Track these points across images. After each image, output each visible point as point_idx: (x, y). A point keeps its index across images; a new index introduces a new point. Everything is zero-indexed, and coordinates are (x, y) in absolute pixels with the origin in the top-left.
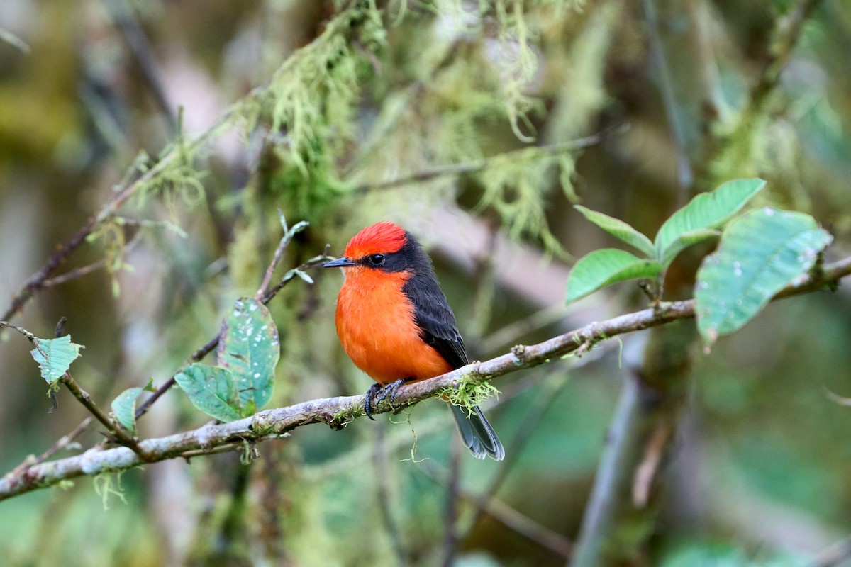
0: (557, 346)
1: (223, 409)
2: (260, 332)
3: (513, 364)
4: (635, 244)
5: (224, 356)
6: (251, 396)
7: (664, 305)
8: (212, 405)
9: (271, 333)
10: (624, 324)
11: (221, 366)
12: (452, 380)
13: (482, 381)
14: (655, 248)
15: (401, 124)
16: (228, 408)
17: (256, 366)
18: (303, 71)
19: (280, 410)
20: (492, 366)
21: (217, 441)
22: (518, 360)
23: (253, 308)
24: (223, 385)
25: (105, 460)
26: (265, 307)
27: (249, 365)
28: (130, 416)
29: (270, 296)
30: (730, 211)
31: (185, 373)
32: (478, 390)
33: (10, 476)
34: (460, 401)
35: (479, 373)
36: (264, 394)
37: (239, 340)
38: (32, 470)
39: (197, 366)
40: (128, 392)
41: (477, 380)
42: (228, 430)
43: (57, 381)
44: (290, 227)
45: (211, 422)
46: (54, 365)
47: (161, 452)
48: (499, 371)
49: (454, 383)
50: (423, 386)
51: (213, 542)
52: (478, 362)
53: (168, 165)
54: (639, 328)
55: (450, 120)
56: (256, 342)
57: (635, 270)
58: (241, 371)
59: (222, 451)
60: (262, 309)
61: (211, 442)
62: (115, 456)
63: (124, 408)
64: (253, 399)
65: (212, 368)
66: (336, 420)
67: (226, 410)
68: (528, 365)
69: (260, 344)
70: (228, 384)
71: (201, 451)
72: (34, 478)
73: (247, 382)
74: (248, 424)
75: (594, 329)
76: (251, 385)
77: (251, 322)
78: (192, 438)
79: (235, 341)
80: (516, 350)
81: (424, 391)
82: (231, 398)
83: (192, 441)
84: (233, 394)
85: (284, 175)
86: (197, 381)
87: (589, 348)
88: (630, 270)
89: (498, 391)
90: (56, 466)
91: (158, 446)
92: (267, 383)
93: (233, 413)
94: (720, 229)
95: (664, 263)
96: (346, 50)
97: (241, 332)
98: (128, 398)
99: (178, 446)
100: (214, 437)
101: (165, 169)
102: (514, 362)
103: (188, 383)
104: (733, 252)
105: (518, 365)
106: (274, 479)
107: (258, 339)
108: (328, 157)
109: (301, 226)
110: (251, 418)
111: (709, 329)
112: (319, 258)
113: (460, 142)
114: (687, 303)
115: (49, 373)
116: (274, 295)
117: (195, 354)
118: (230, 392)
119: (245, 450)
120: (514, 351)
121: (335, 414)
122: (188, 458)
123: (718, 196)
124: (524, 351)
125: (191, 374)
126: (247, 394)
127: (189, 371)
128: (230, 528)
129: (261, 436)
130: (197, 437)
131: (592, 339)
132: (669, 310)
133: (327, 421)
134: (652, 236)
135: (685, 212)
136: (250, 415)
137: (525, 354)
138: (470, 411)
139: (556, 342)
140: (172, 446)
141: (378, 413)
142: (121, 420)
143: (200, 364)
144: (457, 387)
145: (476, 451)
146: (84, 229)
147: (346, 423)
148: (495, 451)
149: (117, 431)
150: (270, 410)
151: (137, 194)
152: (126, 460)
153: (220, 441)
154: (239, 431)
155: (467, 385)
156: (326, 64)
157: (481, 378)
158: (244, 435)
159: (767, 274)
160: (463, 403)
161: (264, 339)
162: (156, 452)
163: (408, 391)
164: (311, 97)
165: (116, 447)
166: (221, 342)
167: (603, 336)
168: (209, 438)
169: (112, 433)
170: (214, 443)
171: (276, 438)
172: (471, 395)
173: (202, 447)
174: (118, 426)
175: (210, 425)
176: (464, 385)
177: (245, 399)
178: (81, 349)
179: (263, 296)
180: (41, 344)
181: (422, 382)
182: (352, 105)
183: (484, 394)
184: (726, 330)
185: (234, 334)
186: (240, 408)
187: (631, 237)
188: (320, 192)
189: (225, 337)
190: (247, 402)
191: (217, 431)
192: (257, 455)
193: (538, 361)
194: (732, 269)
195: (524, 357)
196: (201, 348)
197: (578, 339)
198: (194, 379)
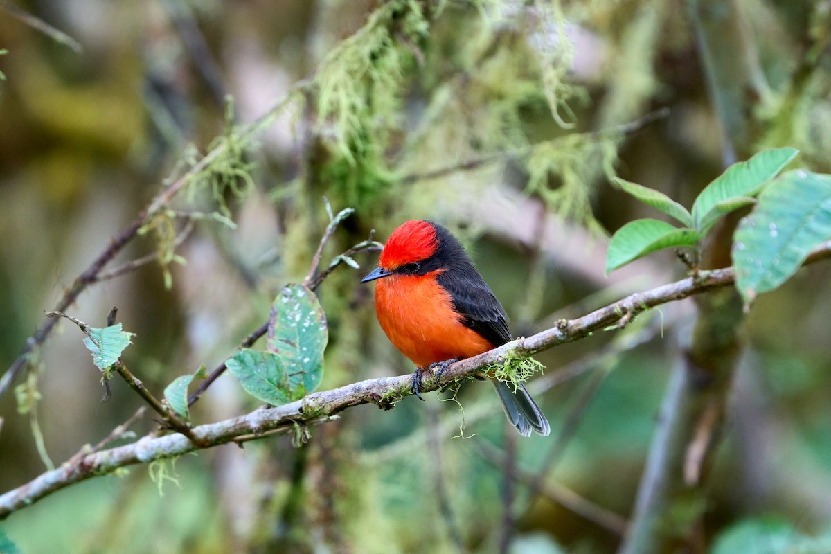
0: (599, 318)
1: (274, 393)
2: (309, 318)
3: (557, 338)
4: (673, 213)
5: (274, 342)
6: (301, 380)
7: (703, 274)
8: (263, 389)
9: (319, 318)
10: (664, 294)
11: (271, 352)
12: (497, 356)
13: (527, 356)
14: (692, 217)
15: (446, 114)
16: (279, 392)
17: (304, 351)
18: (347, 62)
19: (330, 392)
20: (536, 340)
21: (268, 424)
22: (562, 334)
23: (300, 294)
24: (272, 370)
25: (159, 447)
26: (313, 293)
27: (298, 350)
28: (183, 402)
29: (318, 282)
30: (764, 180)
31: (235, 358)
32: (523, 365)
33: (67, 466)
34: (506, 377)
35: (523, 348)
36: (314, 378)
37: (288, 326)
38: (88, 459)
39: (247, 352)
40: (181, 379)
41: (522, 355)
42: (279, 414)
43: (110, 368)
44: (335, 214)
45: (262, 407)
46: (106, 353)
47: (214, 438)
48: (543, 346)
49: (500, 359)
50: (469, 363)
51: (272, 528)
52: (523, 338)
53: (216, 158)
54: (679, 298)
55: (497, 108)
56: (305, 327)
57: (673, 238)
58: (291, 356)
59: (274, 435)
60: (309, 295)
61: (263, 426)
62: (169, 443)
63: (176, 394)
64: (302, 383)
65: (262, 354)
66: (385, 400)
67: (276, 394)
68: (572, 338)
69: (308, 329)
70: (278, 368)
71: (252, 435)
72: (90, 467)
73: (297, 366)
74: (299, 407)
75: (635, 301)
76: (301, 370)
77: (299, 308)
78: (244, 422)
79: (284, 327)
80: (560, 324)
81: (470, 368)
82: (281, 382)
83: (244, 425)
84: (283, 378)
85: (333, 167)
86: (247, 366)
87: (632, 319)
88: (668, 238)
89: (542, 366)
90: (111, 454)
91: (211, 431)
92: (316, 367)
93: (284, 397)
94: (755, 196)
95: (701, 232)
96: (389, 41)
97: (290, 318)
98: (180, 385)
99: (231, 430)
100: (265, 421)
101: (214, 161)
102: (558, 335)
103: (239, 368)
104: (768, 214)
105: (562, 339)
106: (331, 467)
107: (306, 325)
108: (376, 147)
109: (347, 213)
110: (301, 401)
111: (748, 290)
112: (364, 243)
113: (505, 131)
114: (725, 270)
115: (101, 360)
116: (321, 281)
117: (245, 341)
118: (280, 377)
119: (296, 433)
120: (557, 325)
121: (384, 394)
122: (240, 443)
123: (752, 166)
124: (567, 325)
125: (242, 359)
126: (297, 379)
127: (240, 356)
128: (289, 515)
129: (312, 419)
130: (248, 421)
131: (634, 310)
132: (708, 278)
133: (375, 401)
134: (689, 207)
135: (720, 183)
136: (300, 398)
137: (568, 328)
138: (516, 386)
139: (598, 315)
140: (225, 431)
141: (426, 391)
142: (174, 407)
143: (250, 350)
144: (502, 363)
145: (522, 428)
146: (135, 223)
147: (394, 403)
148: (541, 426)
149: (170, 418)
150: (320, 393)
151: (187, 187)
152: (180, 446)
153: (271, 425)
154: (290, 414)
155: (512, 361)
156: (369, 54)
157: (526, 354)
158: (295, 417)
159: (802, 235)
160: (509, 379)
161: (312, 324)
162: (209, 438)
163: (455, 369)
164: (356, 89)
165: (170, 434)
166: (270, 328)
167: (644, 307)
168: (260, 422)
169: (165, 419)
170: (265, 427)
171: (327, 421)
172: (517, 370)
173: (254, 431)
174: (170, 412)
175: (261, 409)
176: (509, 361)
177: (294, 383)
178: (132, 337)
179: (311, 282)
180: (93, 332)
182: (397, 96)
183: (529, 370)
184: (764, 289)
185: (283, 320)
186: (290, 392)
187: (669, 207)
188: (369, 182)
189: (274, 323)
190: (296, 386)
191: (268, 414)
192: (308, 437)
193: (581, 333)
194: (768, 230)
195: (567, 331)
196: (251, 335)
197: (620, 311)
198: (244, 364)
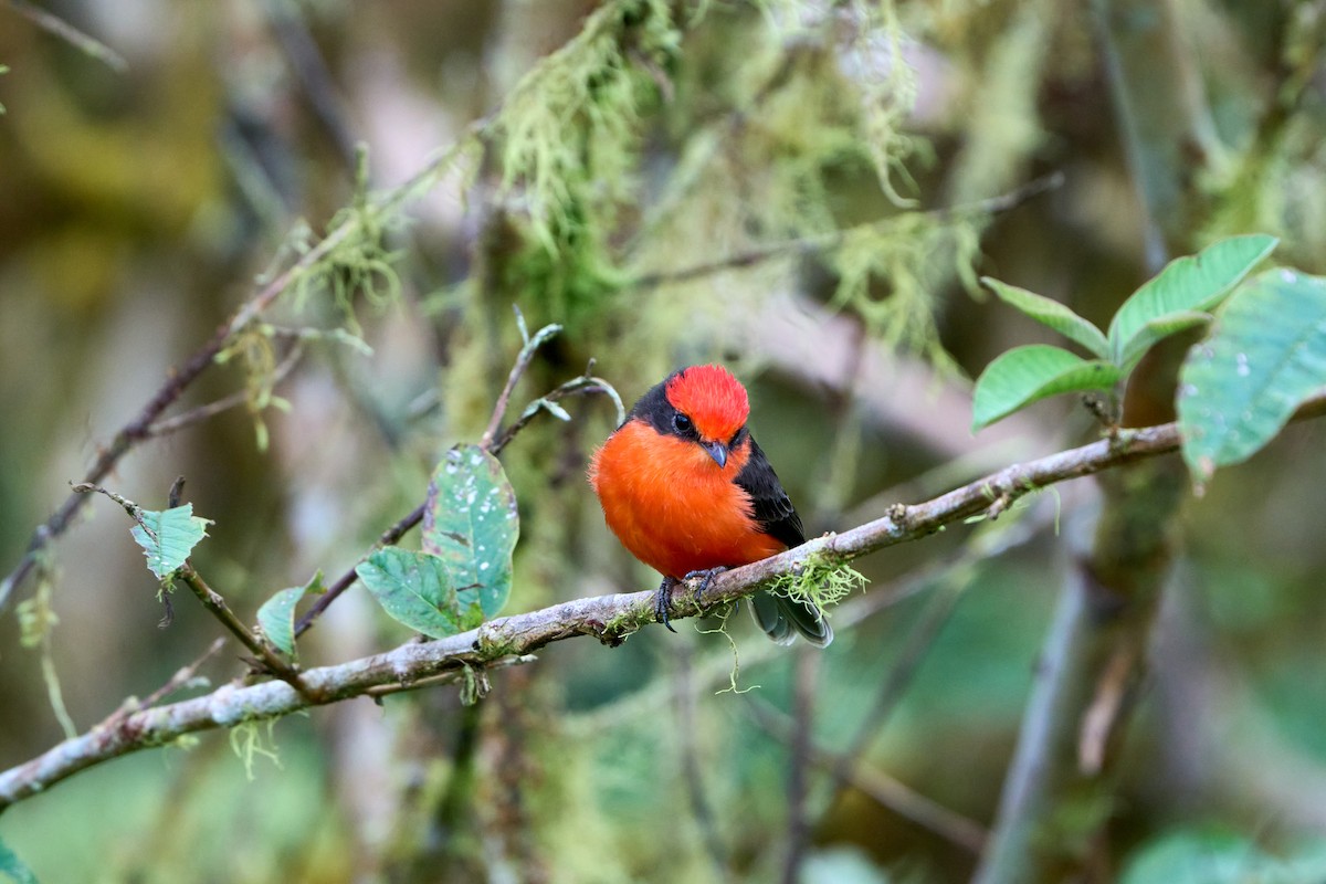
0: (957, 504)
1: (433, 617)
2: (489, 498)
3: (888, 534)
4: (1078, 337)
5: (433, 537)
6: (475, 598)
7: (1126, 434)
8: (415, 612)
9: (505, 498)
10: (1062, 465)
11: (428, 551)
12: (792, 562)
13: (839, 563)
14: (1109, 343)
15: (708, 179)
16: (440, 617)
17: (481, 552)
18: (549, 92)
19: (522, 618)
20: (854, 538)
21: (423, 668)
22: (896, 528)
23: (476, 460)
24: (431, 580)
25: (248, 702)
26: (495, 459)
27: (471, 550)
28: (285, 630)
29: (504, 441)
30: (1225, 284)
31: (371, 562)
32: (833, 577)
33: (100, 730)
35: (834, 550)
36: (496, 594)
37: (457, 511)
38: (134, 720)
39: (389, 551)
40: (282, 594)
41: (832, 561)
42: (441, 651)
43: (172, 575)
44: (532, 334)
45: (414, 639)
46: (166, 550)
47: (335, 688)
48: (865, 546)
49: (796, 567)
50: (747, 574)
51: (423, 834)
52: (833, 533)
53: (341, 242)
54: (1086, 472)
55: (787, 170)
56: (483, 514)
57: (1079, 377)
58: (460, 559)
59: (430, 685)
60: (490, 462)
61: (414, 670)
62: (264, 696)
63: (277, 618)
64: (478, 602)
65: (414, 555)
66: (611, 631)
67: (437, 619)
68: (912, 535)
69: (487, 516)
70: (439, 578)
71: (396, 685)
72: (136, 733)
73: (469, 575)
74: (473, 641)
75: (1015, 476)
76: (476, 581)
77: (473, 482)
78: (385, 664)
79: (449, 512)
80: (893, 512)
81: (747, 582)
82: (444, 600)
83: (384, 669)
84: (448, 595)
85: (526, 261)
86: (390, 574)
87: (1008, 505)
88: (1071, 376)
89: (864, 579)
90: (170, 713)
91: (331, 678)
92: (499, 578)
93: (448, 624)
94: (1210, 309)
95: (1122, 367)
96: (618, 59)
97: (458, 498)
98: (283, 603)
99: (363, 677)
100: (418, 663)
101: (336, 248)
102: (890, 530)
103: (377, 578)
104: (1235, 338)
105: (897, 535)
106: (517, 739)
107: (485, 509)
108: (595, 229)
109: (550, 332)
110: (476, 631)
111: (1202, 460)
112: (578, 381)
113: (801, 206)
114: (1162, 429)
115: (159, 562)
116: (509, 440)
117: (387, 534)
118: (443, 592)
119: (467, 682)
120: (889, 514)
121: (609, 622)
122: (378, 697)
123: (1204, 262)
124: (905, 513)
125: (381, 563)
126: (469, 595)
127: (378, 558)
128: (450, 814)
129: (493, 659)
130: (391, 662)
131: (1012, 490)
132: (1134, 441)
133: (595, 632)
134: (1103, 324)
135: (1155, 289)
136: (474, 627)
137: (907, 518)
139: (954, 498)
140: (353, 678)
141: (677, 618)
142: (272, 639)
143: (395, 548)
144: (801, 573)
146: (211, 344)
147: (626, 635)
149: (267, 655)
150: (506, 618)
151: (294, 288)
152: (281, 700)
153: (428, 668)
154: (458, 652)
155: (815, 570)
156: (586, 80)
157: (838, 559)
158: (466, 657)
159: (1288, 373)
161: (494, 508)
162: (328, 688)
163: (724, 582)
164: (564, 136)
165: (266, 681)
166: (427, 515)
167: (1029, 486)
168: (410, 663)
169: (259, 657)
170: (418, 671)
171: (515, 664)
172: (822, 585)
173: (401, 678)
174: (267, 646)
175: (412, 643)
176: (812, 570)
177: (465, 603)
178: (208, 525)
179: (492, 442)
180: (146, 518)
181: (745, 567)
182: (629, 149)
183: (843, 585)
184: (1227, 460)
185: (448, 501)
186: (458, 616)
187: (1072, 326)
188: (583, 285)
189: (433, 507)
190: (469, 608)
191: (424, 652)
192: (487, 689)
193: (928, 527)
194: (1234, 364)
195: (905, 523)
196: (396, 525)
197: (991, 492)
198: (386, 571)
